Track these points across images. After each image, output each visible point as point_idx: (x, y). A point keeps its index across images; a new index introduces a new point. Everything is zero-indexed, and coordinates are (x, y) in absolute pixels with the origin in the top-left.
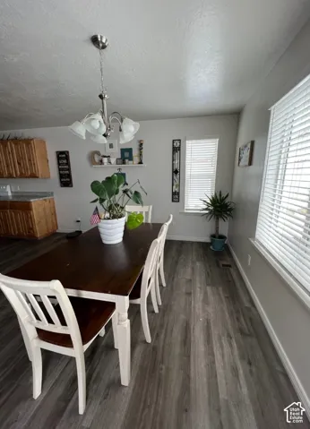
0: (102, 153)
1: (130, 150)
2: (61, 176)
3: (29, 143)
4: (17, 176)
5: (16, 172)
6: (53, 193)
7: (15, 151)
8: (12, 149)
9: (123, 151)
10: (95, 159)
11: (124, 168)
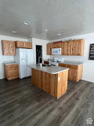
2: (90, 55)
3: (80, 41)
4: (70, 55)
5: (70, 53)
6: (83, 62)
7: (72, 45)
8: (71, 44)
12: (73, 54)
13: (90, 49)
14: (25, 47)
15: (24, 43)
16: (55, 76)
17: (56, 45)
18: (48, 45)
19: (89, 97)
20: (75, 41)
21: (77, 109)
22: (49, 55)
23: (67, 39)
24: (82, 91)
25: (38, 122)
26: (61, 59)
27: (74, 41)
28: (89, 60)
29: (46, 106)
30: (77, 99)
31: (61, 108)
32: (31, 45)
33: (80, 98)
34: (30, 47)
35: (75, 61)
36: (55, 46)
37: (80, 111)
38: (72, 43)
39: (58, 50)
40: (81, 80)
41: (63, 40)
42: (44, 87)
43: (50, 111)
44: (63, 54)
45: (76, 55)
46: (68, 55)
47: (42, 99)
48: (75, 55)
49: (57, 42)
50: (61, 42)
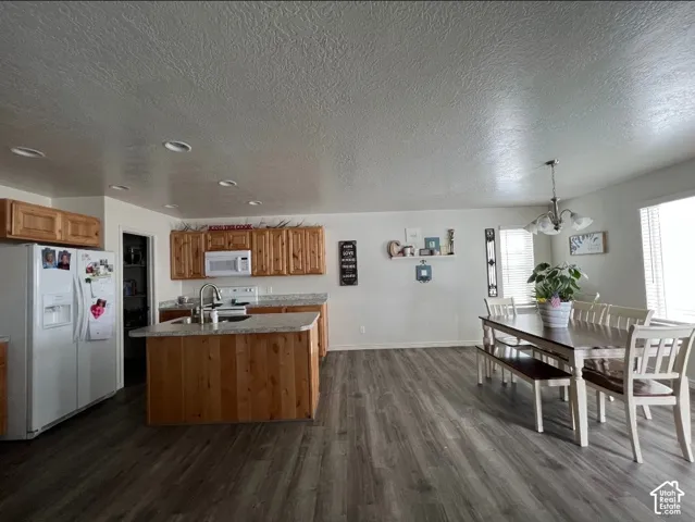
0: (403, 244)
1: (437, 240)
2: (343, 271)
3: (315, 232)
4: (289, 273)
5: (288, 268)
6: (326, 295)
7: (291, 241)
8: (288, 238)
9: (427, 241)
10: (394, 250)
11: (430, 260)
12: (298, 272)
13: (342, 256)
14: (58, 237)
15: (52, 220)
16: (300, 340)
17: (225, 237)
18: (177, 238)
19: (375, 382)
20: (302, 229)
21: (376, 414)
22: (180, 282)
23: (274, 219)
24: (352, 376)
25: (318, 494)
26: (251, 294)
27: (297, 229)
28: (341, 285)
29: (300, 453)
30: (358, 396)
31: (343, 433)
32: (93, 229)
33: (363, 391)
34: (89, 242)
35: (301, 295)
36: (221, 241)
37: (383, 414)
38: (291, 234)
39: (240, 259)
40: (328, 352)
41: (254, 220)
42: (240, 405)
43: (325, 454)
44: (260, 272)
45: (307, 274)
46: (279, 273)
47: (263, 446)
48: (304, 274)
49: (230, 228)
50: (248, 227)
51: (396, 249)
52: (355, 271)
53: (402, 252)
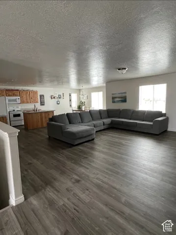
0: (55, 96)
1: (61, 95)
2: (41, 102)
5: (30, 101)
8: (30, 94)
9: (59, 95)
10: (52, 97)
11: (59, 100)
12: (33, 102)
17: (12, 93)
28: (41, 105)
39: (17, 99)
49: (13, 90)
50: (18, 90)
51: (53, 97)
52: (44, 102)
53: (54, 98)
